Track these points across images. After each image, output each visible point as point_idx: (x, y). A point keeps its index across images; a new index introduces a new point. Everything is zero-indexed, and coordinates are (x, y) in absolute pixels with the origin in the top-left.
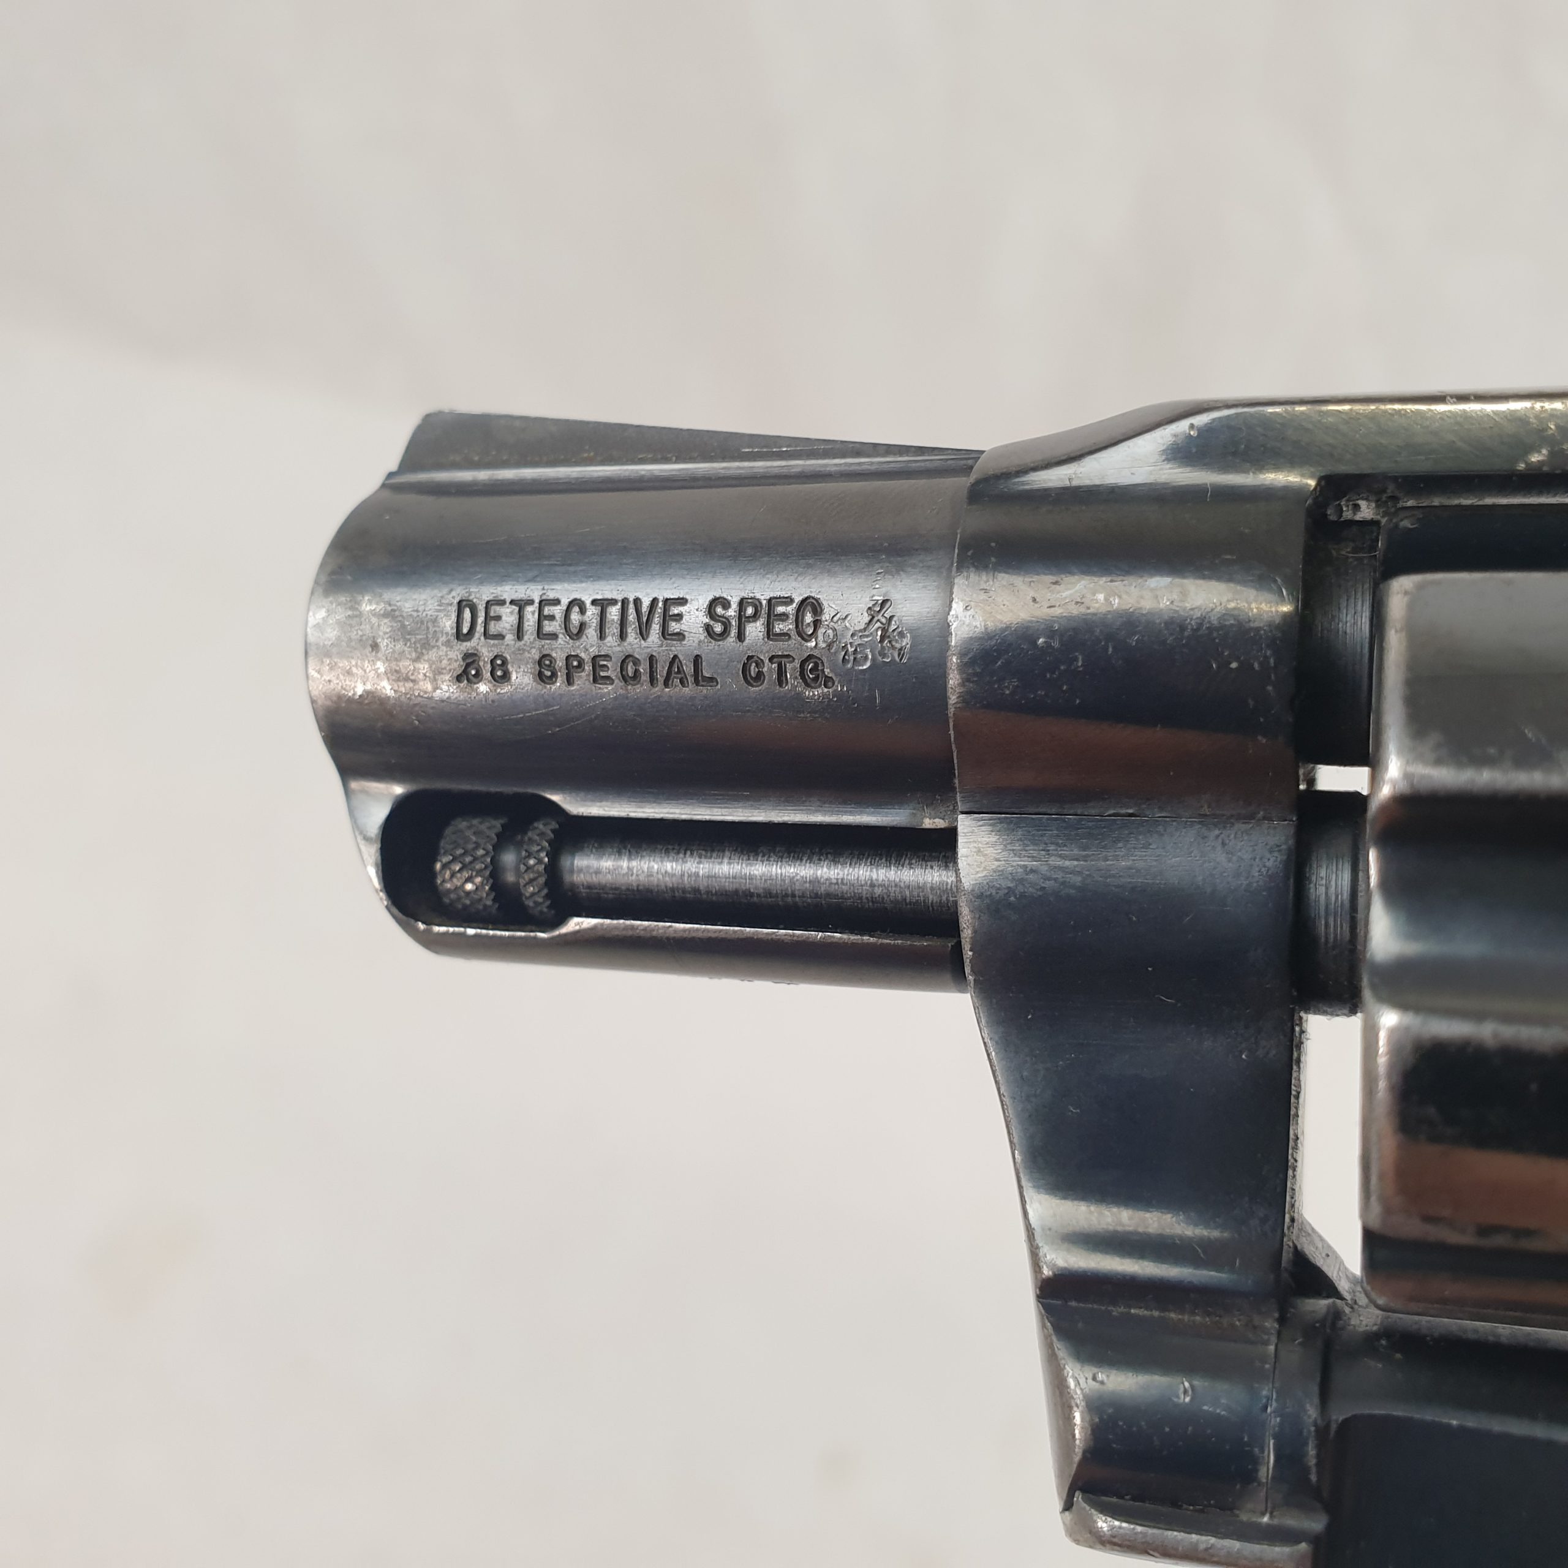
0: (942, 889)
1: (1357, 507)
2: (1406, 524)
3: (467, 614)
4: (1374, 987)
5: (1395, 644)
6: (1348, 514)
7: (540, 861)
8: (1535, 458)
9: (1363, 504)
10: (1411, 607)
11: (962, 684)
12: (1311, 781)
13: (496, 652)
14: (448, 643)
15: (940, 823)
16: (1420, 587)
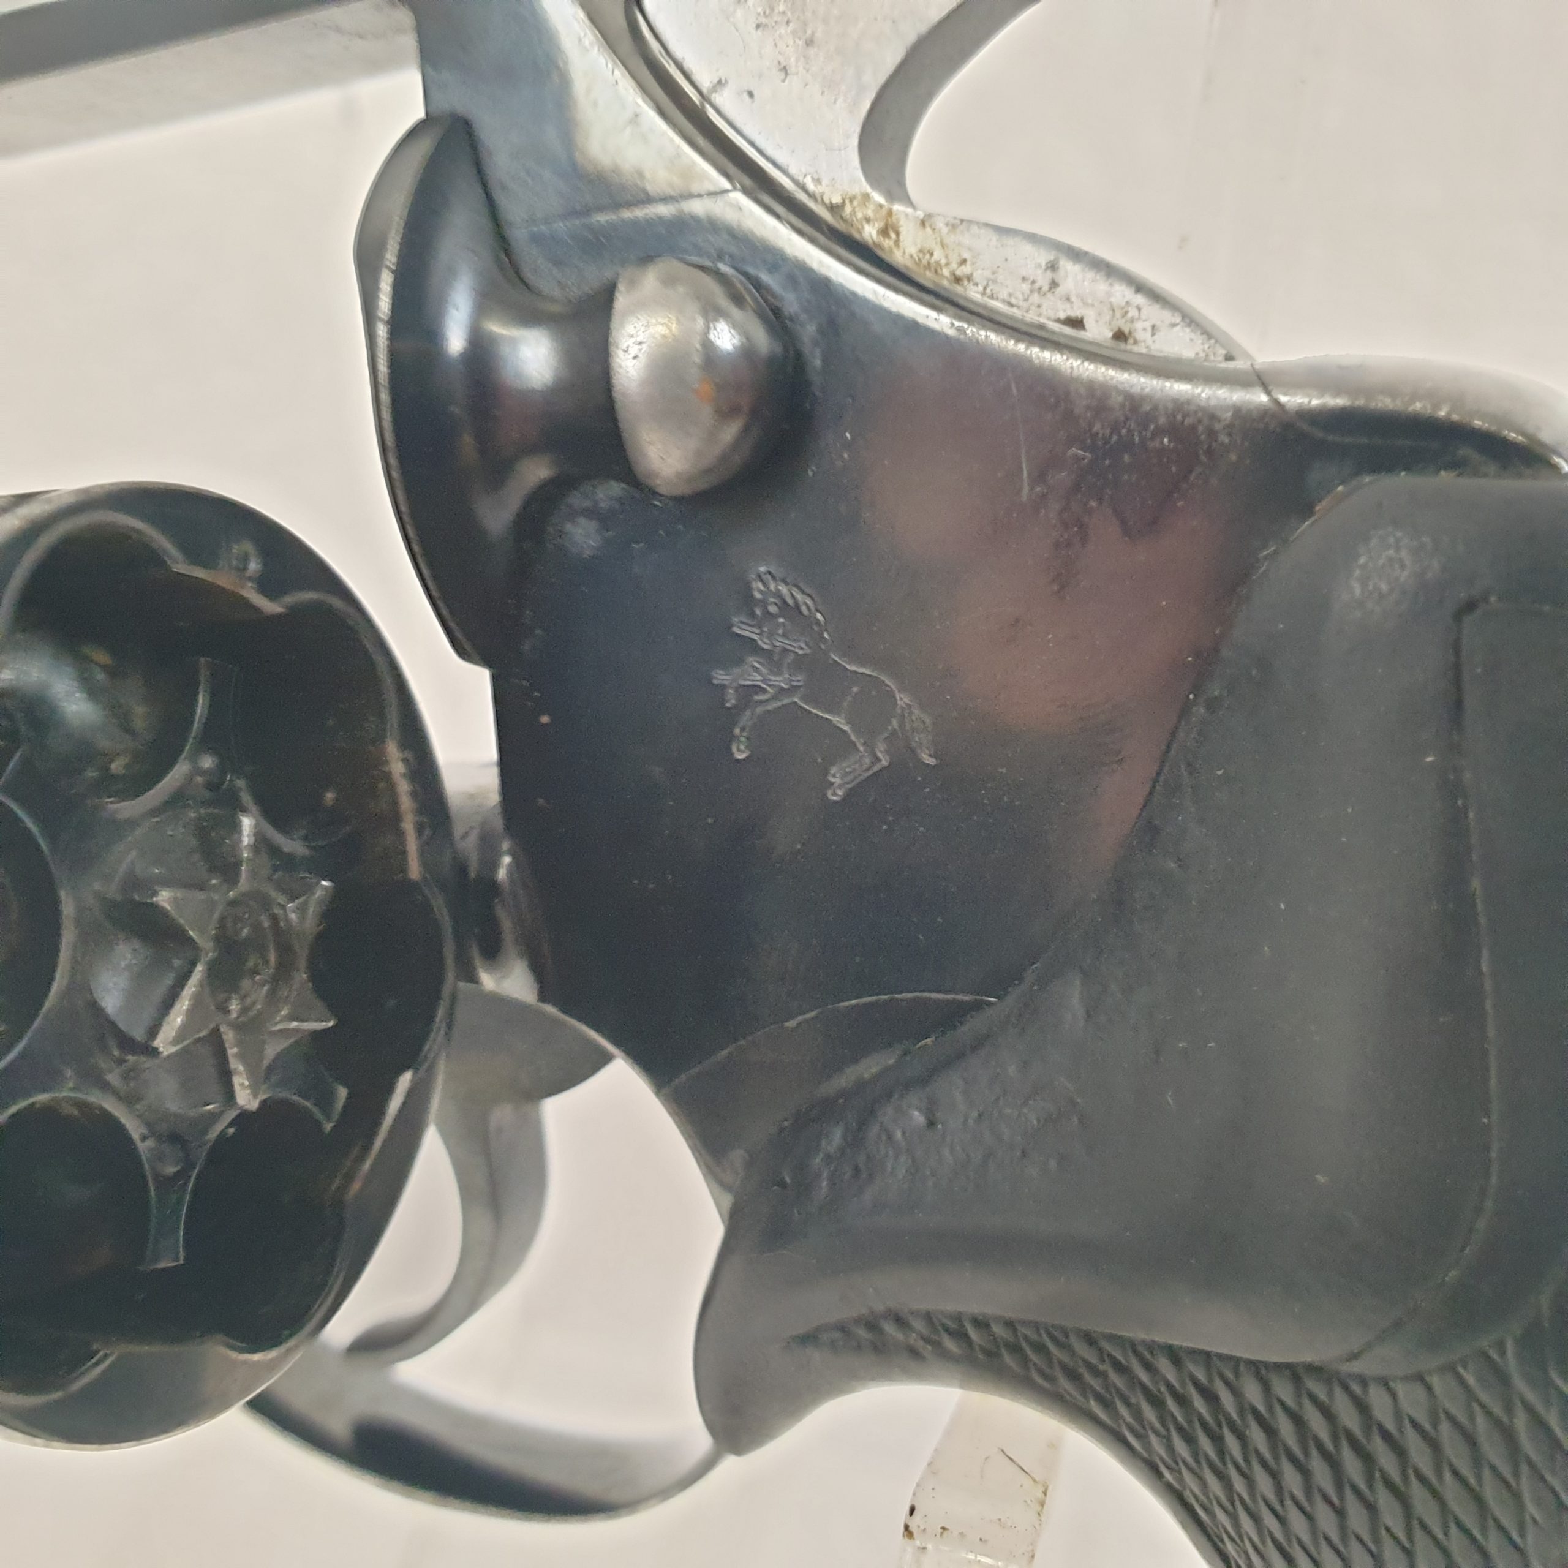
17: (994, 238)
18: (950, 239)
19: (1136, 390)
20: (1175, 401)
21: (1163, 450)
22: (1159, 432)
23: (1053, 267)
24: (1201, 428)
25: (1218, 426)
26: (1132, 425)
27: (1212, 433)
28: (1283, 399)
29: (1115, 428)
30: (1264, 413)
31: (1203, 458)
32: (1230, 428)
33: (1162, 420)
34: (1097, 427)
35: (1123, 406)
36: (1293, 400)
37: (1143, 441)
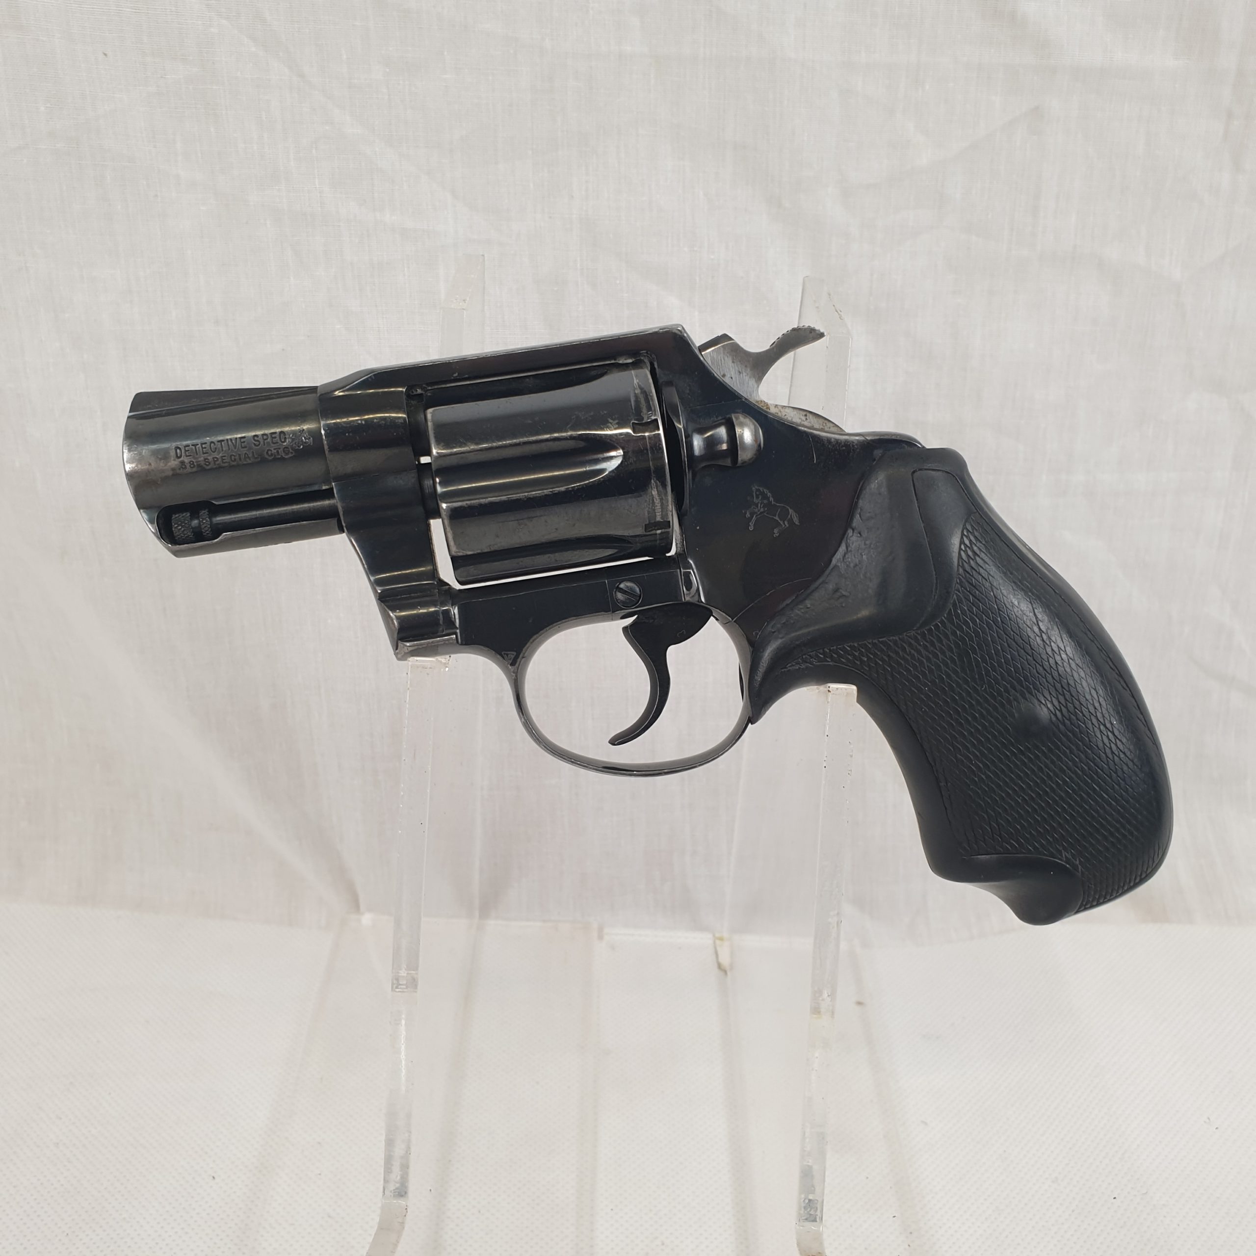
0: (330, 506)
1: (417, 391)
2: (429, 394)
3: (178, 451)
4: (440, 500)
5: (430, 424)
6: (415, 393)
7: (207, 521)
8: (455, 375)
9: (418, 390)
10: (432, 416)
11: (329, 448)
12: (419, 461)
13: (190, 460)
14: (174, 460)
15: (327, 487)
16: (434, 411)
17: (792, 410)
18: (782, 410)
19: (837, 438)
20: (845, 439)
21: (843, 450)
22: (843, 446)
23: (806, 415)
24: (851, 445)
25: (854, 444)
26: (837, 445)
27: (853, 446)
28: (867, 438)
29: (834, 446)
30: (864, 441)
31: (852, 451)
32: (857, 444)
33: (843, 444)
34: (830, 446)
35: (834, 442)
36: (869, 438)
37: (839, 449)
